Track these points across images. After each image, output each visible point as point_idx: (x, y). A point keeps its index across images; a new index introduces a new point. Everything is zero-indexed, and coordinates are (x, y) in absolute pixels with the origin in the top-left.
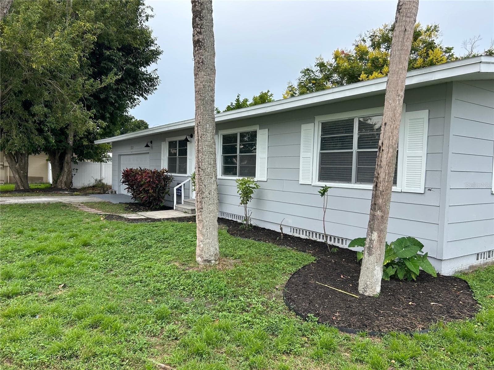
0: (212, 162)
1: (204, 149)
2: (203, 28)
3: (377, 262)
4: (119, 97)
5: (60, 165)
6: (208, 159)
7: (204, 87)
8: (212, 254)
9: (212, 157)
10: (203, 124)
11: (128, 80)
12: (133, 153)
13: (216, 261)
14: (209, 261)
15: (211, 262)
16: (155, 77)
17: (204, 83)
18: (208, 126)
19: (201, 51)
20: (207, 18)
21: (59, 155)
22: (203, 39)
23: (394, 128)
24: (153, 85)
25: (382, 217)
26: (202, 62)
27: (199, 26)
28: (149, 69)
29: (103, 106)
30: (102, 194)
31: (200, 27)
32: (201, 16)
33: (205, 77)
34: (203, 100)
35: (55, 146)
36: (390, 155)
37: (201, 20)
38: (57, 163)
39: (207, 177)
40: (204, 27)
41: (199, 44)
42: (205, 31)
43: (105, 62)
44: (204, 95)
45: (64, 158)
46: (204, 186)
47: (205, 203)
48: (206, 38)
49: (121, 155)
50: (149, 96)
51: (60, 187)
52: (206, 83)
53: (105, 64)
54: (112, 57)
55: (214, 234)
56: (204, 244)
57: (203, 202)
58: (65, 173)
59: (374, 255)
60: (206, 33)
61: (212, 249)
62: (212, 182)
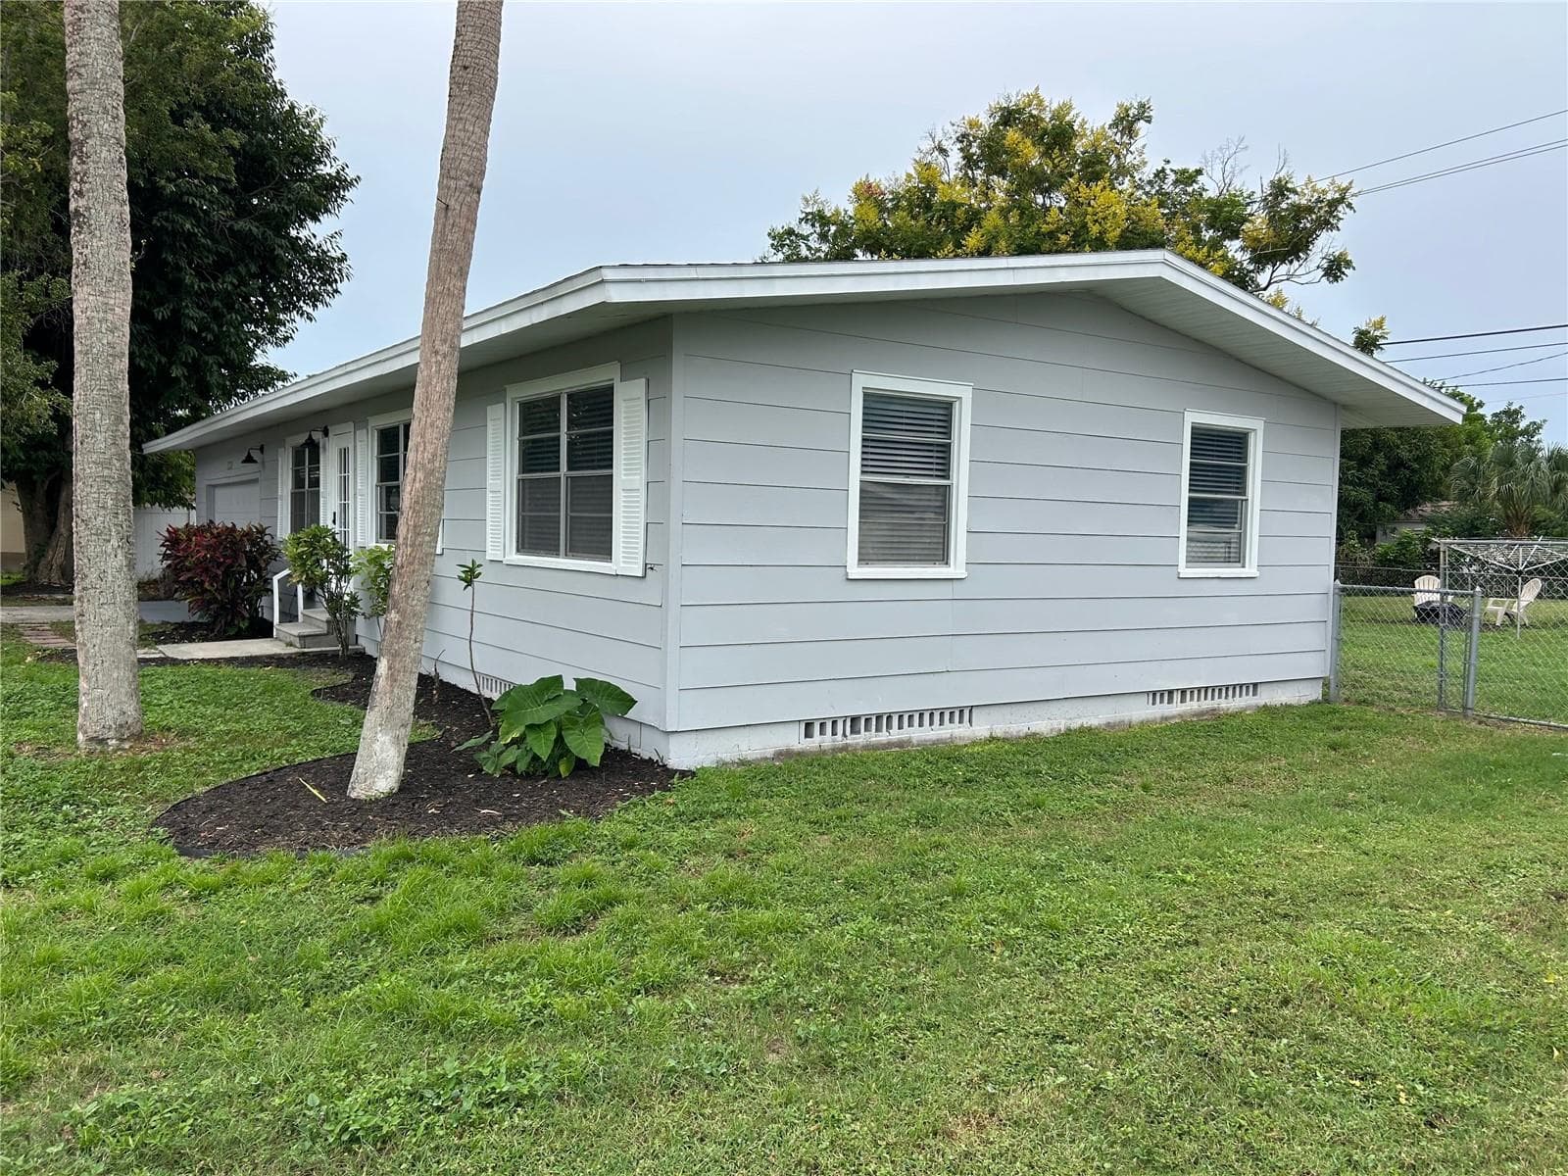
0: (110, 502)
1: (88, 471)
2: (86, 183)
3: (381, 725)
4: (217, 315)
5: (48, 515)
6: (96, 496)
7: (88, 323)
8: (111, 723)
9: (111, 490)
10: (86, 412)
11: (246, 265)
12: (231, 480)
13: (122, 740)
14: (102, 741)
15: (107, 743)
16: (333, 254)
17: (89, 313)
18: (98, 416)
19: (82, 236)
20: (100, 157)
21: (46, 488)
22: (88, 209)
23: (428, 425)
24: (327, 281)
25: (399, 622)
26: (85, 264)
27: (79, 178)
28: (316, 232)
29: (168, 344)
30: (161, 600)
31: (81, 180)
32: (82, 152)
33: (91, 298)
34: (86, 354)
35: (22, 461)
36: (417, 485)
37: (84, 163)
38: (39, 511)
39: (94, 537)
40: (90, 180)
41: (79, 221)
42: (91, 188)
43: (165, 214)
44: (89, 342)
45: (58, 496)
46: (86, 561)
47: (89, 601)
48: (93, 205)
49: (215, 486)
50: (320, 312)
51: (45, 581)
52: (95, 314)
53: (167, 219)
54: (186, 198)
55: (115, 675)
56: (88, 701)
57: (86, 600)
58: (61, 539)
59: (376, 709)
60: (95, 194)
61: (109, 712)
62: (109, 550)
